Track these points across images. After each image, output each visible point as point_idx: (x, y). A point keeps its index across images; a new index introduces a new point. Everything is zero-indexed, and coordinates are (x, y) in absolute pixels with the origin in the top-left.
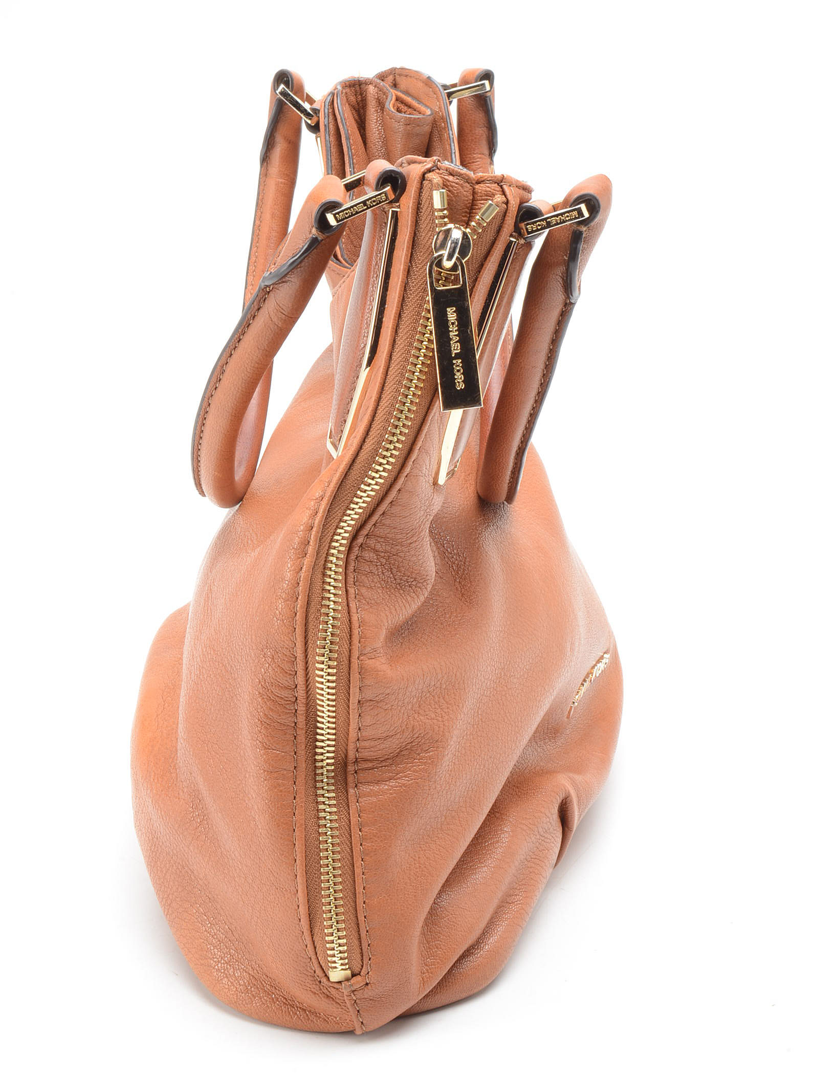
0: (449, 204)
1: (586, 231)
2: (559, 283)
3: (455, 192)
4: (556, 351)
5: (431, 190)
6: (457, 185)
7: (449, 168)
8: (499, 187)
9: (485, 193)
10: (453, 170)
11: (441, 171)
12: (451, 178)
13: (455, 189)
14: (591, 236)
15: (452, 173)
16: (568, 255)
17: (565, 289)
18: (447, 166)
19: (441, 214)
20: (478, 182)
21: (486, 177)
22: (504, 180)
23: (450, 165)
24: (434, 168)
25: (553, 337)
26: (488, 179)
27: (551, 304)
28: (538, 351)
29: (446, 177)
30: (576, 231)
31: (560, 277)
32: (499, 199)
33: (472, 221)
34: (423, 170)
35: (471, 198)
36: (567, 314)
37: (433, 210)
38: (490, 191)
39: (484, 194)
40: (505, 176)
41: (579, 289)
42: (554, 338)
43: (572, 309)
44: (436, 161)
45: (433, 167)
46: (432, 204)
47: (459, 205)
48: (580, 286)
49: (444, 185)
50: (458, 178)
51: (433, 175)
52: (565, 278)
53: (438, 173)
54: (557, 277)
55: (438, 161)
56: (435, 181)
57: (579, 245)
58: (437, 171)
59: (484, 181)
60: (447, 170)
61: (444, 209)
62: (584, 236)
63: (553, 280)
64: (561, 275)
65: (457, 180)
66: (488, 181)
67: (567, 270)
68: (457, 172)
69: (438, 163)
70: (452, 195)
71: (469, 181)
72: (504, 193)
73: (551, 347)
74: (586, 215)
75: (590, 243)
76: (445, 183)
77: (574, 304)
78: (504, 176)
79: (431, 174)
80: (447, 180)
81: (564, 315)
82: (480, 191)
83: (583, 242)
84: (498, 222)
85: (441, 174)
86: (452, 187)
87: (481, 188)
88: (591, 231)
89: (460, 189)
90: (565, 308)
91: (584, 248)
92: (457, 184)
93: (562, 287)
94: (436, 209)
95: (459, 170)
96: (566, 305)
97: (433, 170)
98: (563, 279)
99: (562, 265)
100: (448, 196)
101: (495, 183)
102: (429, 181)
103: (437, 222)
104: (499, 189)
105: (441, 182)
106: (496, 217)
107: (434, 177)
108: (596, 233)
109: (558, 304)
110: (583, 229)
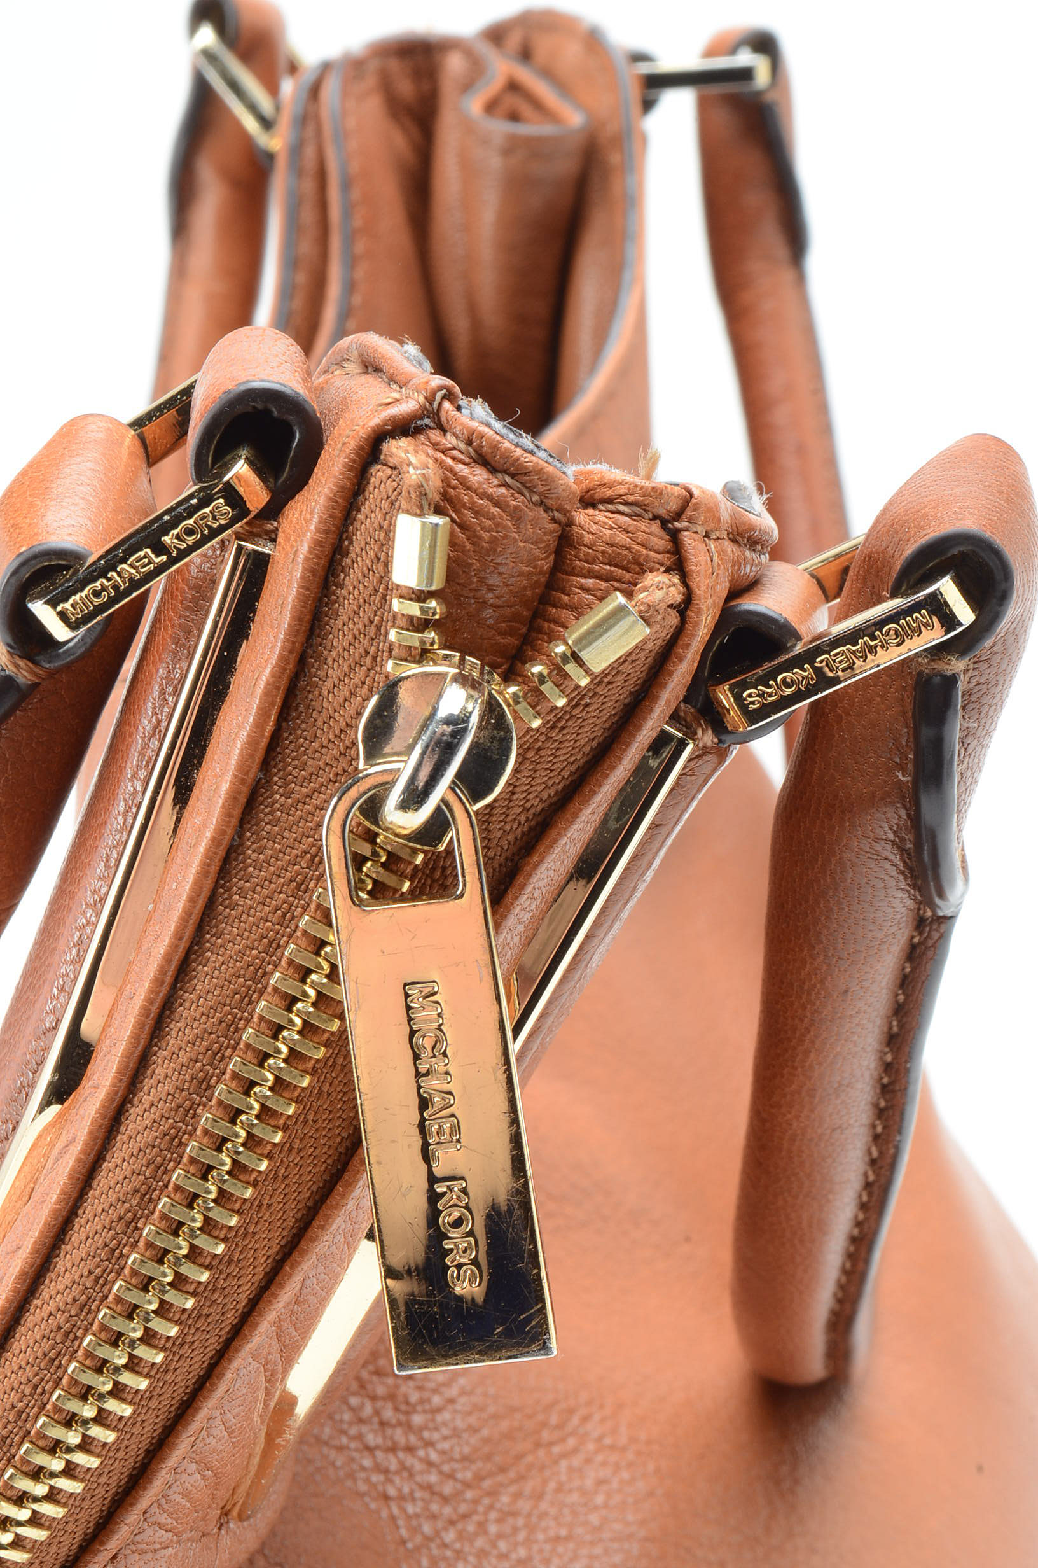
0: (450, 576)
1: (966, 671)
2: (887, 865)
3: (485, 535)
4: (907, 1071)
5: (393, 506)
6: (495, 511)
7: (482, 436)
8: (663, 534)
9: (609, 550)
10: (495, 447)
11: (450, 440)
12: (478, 476)
13: (488, 523)
14: (987, 682)
15: (489, 458)
16: (910, 767)
17: (914, 877)
18: (475, 424)
19: (414, 609)
20: (589, 501)
21: (622, 490)
22: (689, 512)
23: (488, 425)
24: (427, 421)
25: (890, 1028)
26: (632, 498)
27: (870, 935)
28: (845, 1082)
29: (459, 467)
30: (929, 678)
31: (889, 847)
32: (659, 594)
33: (533, 660)
34: (376, 421)
35: (546, 565)
36: (930, 954)
37: (384, 589)
38: (629, 549)
39: (603, 552)
40: (696, 492)
41: (965, 868)
42: (895, 1029)
43: (944, 937)
44: (439, 395)
45: (422, 418)
46: (387, 565)
47: (490, 589)
48: (964, 861)
49: (445, 495)
50: (508, 479)
51: (411, 449)
52: (909, 846)
53: (435, 446)
54: (878, 847)
55: (444, 397)
56: (413, 475)
57: (947, 728)
58: (435, 435)
59: (610, 501)
60: (469, 443)
61: (431, 594)
62: (961, 686)
63: (864, 858)
64: (891, 837)
65: (503, 490)
66: (626, 503)
67: (915, 820)
68: (506, 455)
69: (447, 405)
70: (468, 546)
71: (549, 502)
72: (679, 566)
73: (889, 1058)
74: (965, 615)
75: (986, 708)
76: (452, 492)
77: (951, 918)
78: (691, 495)
79: (403, 442)
80: (464, 483)
81: (920, 956)
82: (588, 538)
83: (960, 713)
84: (636, 673)
85: (444, 452)
86: (477, 513)
87: (594, 527)
88: (984, 666)
89: (505, 527)
90: (920, 934)
91: (967, 733)
92: (497, 504)
93: (902, 873)
94: (398, 586)
95: (519, 452)
96: (920, 923)
97: (419, 431)
98: (902, 850)
99: (892, 803)
100: (453, 544)
101: (655, 517)
102: (393, 468)
103: (393, 635)
104: (661, 541)
105: (434, 484)
106: (633, 657)
107: (413, 460)
108: (1004, 667)
109: (893, 930)
110: (957, 665)
